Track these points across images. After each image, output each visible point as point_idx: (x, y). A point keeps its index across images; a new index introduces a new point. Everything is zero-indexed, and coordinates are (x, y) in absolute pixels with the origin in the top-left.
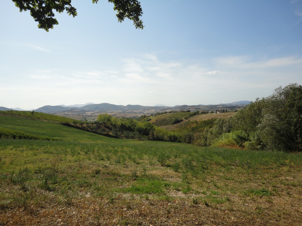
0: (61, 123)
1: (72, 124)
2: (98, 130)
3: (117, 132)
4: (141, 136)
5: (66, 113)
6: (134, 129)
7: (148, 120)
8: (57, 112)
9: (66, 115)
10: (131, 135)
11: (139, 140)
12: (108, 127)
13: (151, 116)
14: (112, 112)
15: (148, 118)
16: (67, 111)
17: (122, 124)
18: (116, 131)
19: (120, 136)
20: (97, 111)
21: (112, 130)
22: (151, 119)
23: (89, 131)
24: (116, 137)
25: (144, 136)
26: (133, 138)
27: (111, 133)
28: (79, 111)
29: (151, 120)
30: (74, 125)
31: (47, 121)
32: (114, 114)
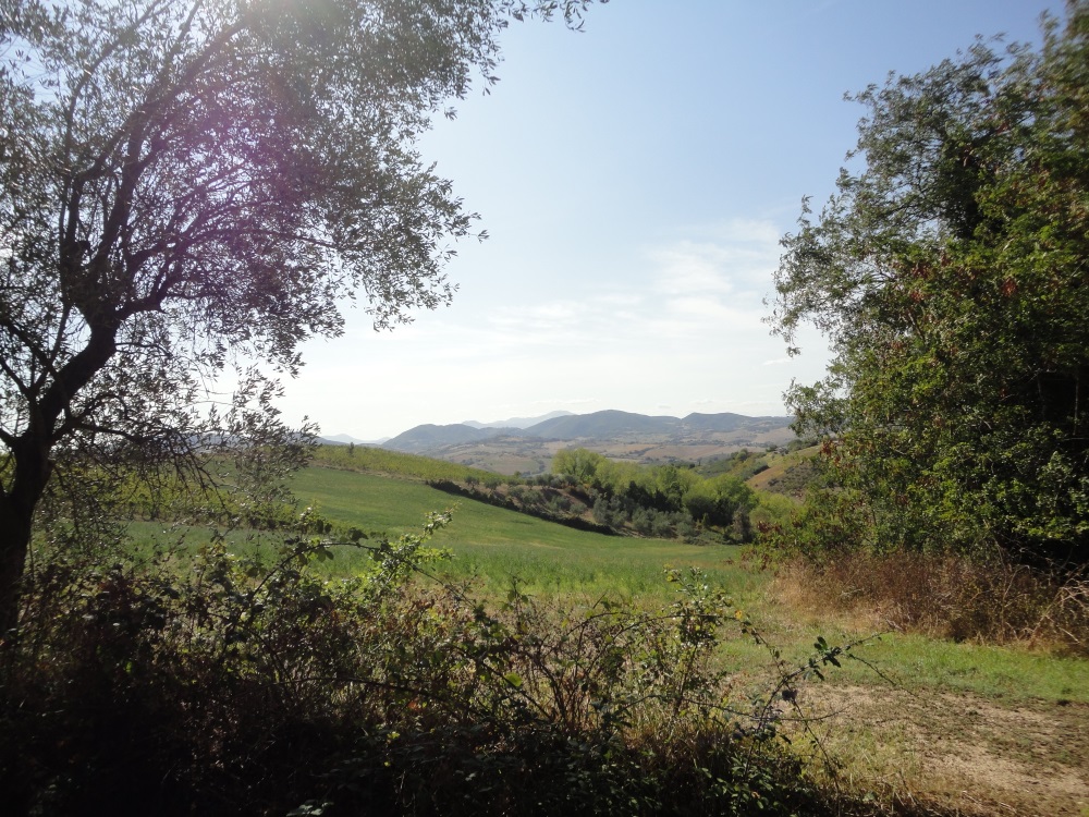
0: (427, 483)
1: (463, 485)
2: (547, 504)
3: (610, 512)
4: (703, 529)
5: (482, 447)
6: (680, 500)
7: (756, 468)
8: (454, 446)
10: (661, 525)
11: (689, 542)
12: (582, 496)
13: (770, 455)
14: (632, 443)
15: (757, 460)
16: (485, 442)
18: (609, 508)
19: (620, 526)
20: (580, 439)
21: (595, 505)
22: (769, 465)
23: (516, 509)
24: (605, 531)
25: (715, 528)
26: (668, 533)
27: (589, 517)
28: (524, 442)
29: (765, 468)
30: (469, 488)
31: (387, 474)
32: (639, 448)
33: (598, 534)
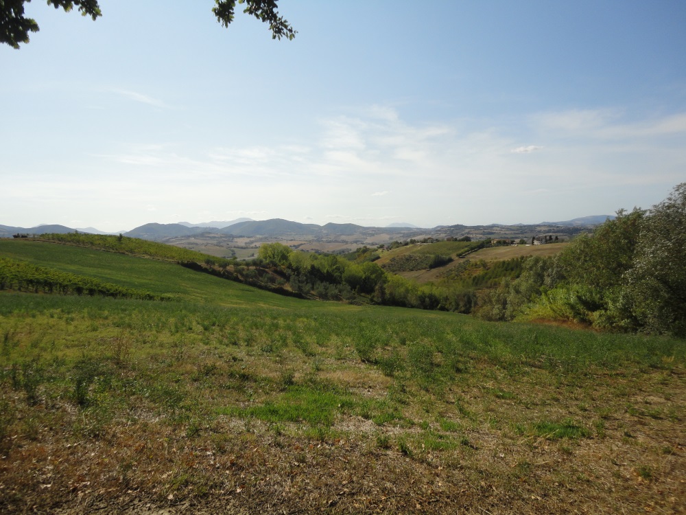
0: (178, 263)
1: (204, 265)
2: (261, 278)
3: (300, 285)
4: (356, 295)
5: (192, 240)
6: (341, 277)
7: (373, 258)
8: (172, 238)
9: (192, 244)
10: (333, 292)
11: (351, 303)
12: (281, 274)
13: (380, 250)
14: (291, 240)
15: (373, 253)
16: (195, 236)
17: (313, 267)
18: (299, 281)
19: (308, 293)
20: (258, 236)
21: (291, 280)
22: (380, 256)
23: (240, 281)
24: (300, 295)
25: (363, 294)
26: (337, 298)
27: (288, 287)
28: (221, 237)
29: (378, 258)
30: (208, 267)
31: (149, 257)
32: (296, 243)
33: (295, 298)
